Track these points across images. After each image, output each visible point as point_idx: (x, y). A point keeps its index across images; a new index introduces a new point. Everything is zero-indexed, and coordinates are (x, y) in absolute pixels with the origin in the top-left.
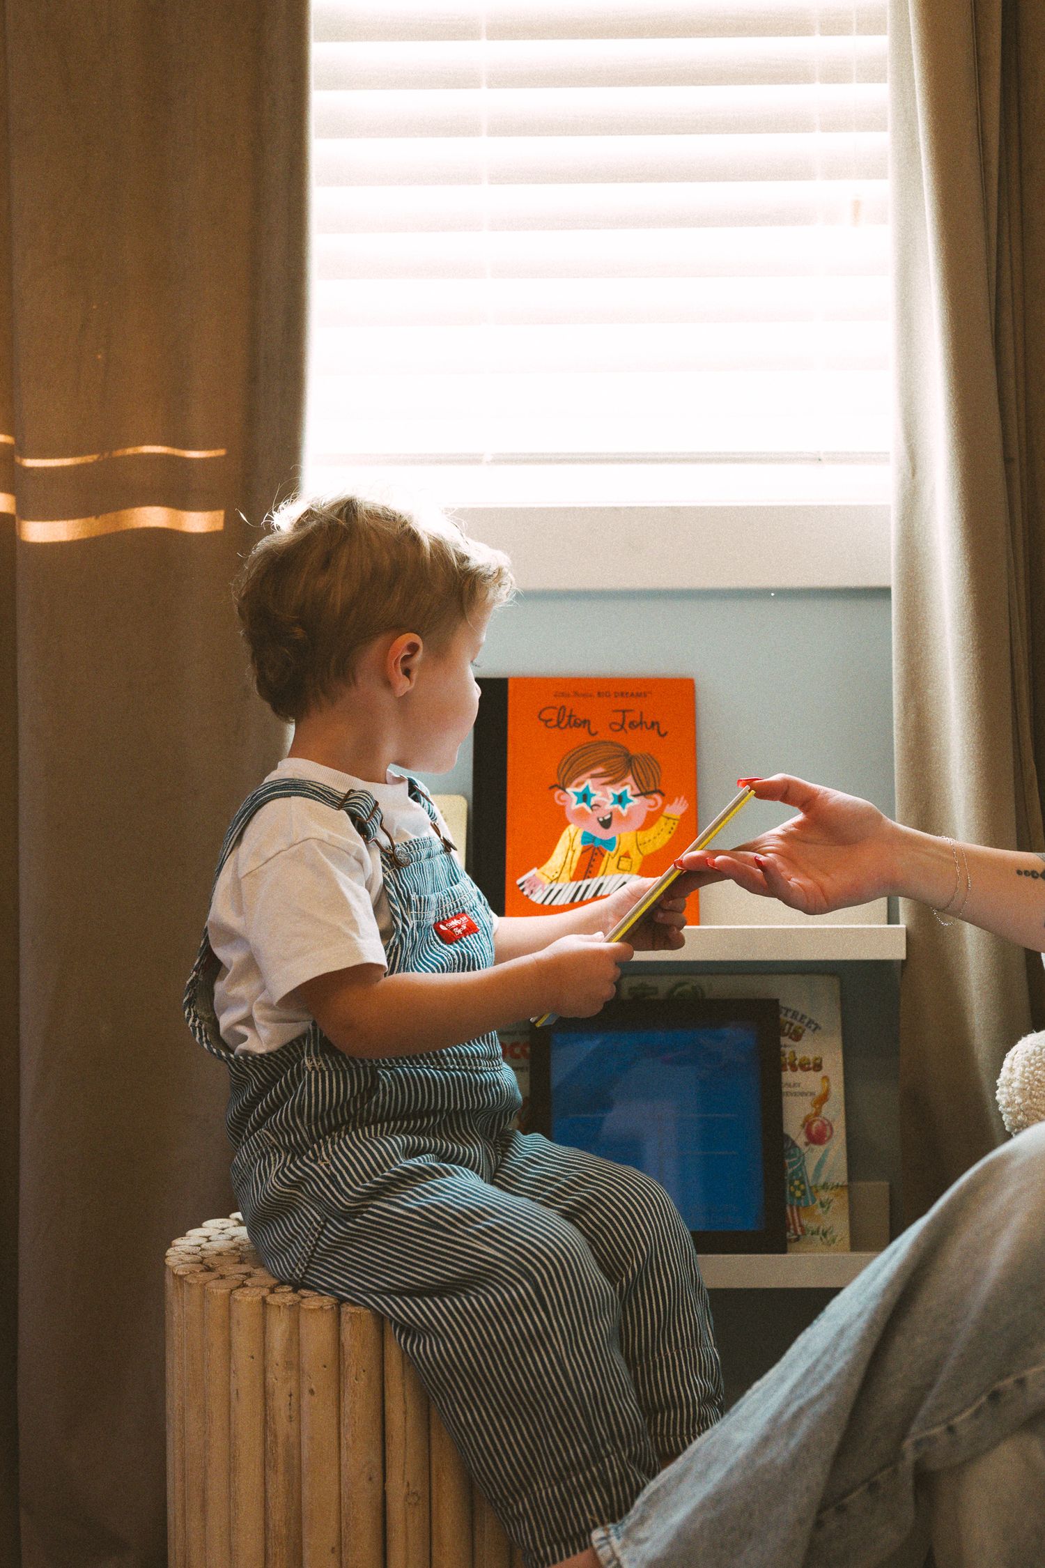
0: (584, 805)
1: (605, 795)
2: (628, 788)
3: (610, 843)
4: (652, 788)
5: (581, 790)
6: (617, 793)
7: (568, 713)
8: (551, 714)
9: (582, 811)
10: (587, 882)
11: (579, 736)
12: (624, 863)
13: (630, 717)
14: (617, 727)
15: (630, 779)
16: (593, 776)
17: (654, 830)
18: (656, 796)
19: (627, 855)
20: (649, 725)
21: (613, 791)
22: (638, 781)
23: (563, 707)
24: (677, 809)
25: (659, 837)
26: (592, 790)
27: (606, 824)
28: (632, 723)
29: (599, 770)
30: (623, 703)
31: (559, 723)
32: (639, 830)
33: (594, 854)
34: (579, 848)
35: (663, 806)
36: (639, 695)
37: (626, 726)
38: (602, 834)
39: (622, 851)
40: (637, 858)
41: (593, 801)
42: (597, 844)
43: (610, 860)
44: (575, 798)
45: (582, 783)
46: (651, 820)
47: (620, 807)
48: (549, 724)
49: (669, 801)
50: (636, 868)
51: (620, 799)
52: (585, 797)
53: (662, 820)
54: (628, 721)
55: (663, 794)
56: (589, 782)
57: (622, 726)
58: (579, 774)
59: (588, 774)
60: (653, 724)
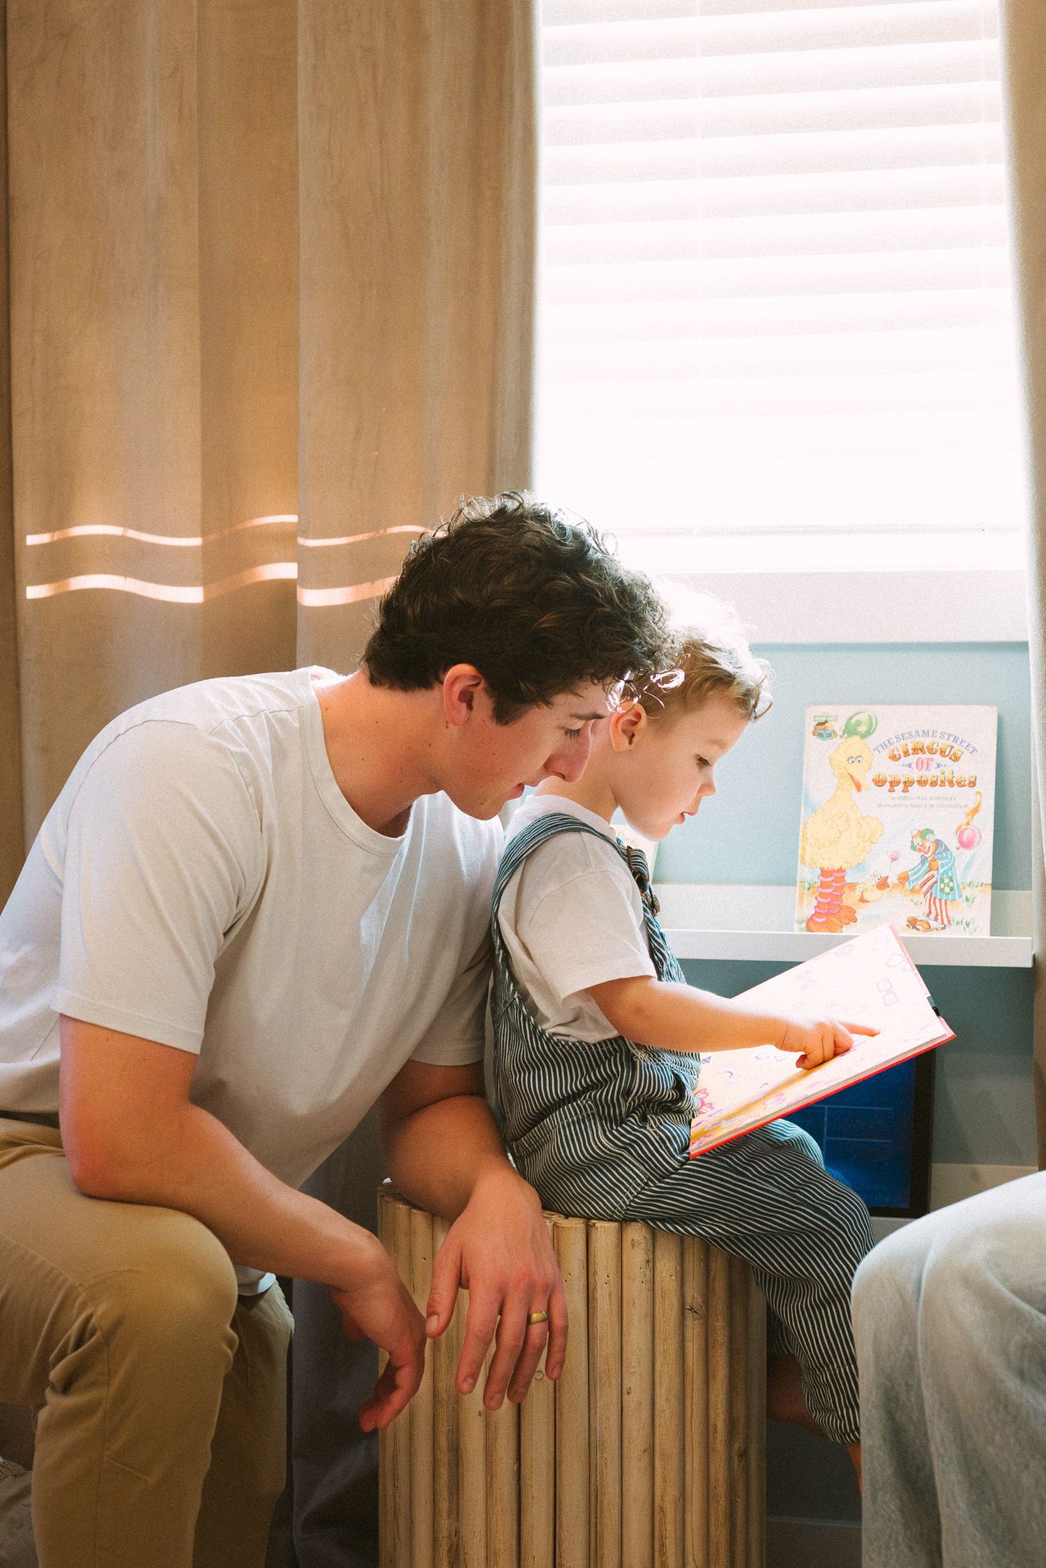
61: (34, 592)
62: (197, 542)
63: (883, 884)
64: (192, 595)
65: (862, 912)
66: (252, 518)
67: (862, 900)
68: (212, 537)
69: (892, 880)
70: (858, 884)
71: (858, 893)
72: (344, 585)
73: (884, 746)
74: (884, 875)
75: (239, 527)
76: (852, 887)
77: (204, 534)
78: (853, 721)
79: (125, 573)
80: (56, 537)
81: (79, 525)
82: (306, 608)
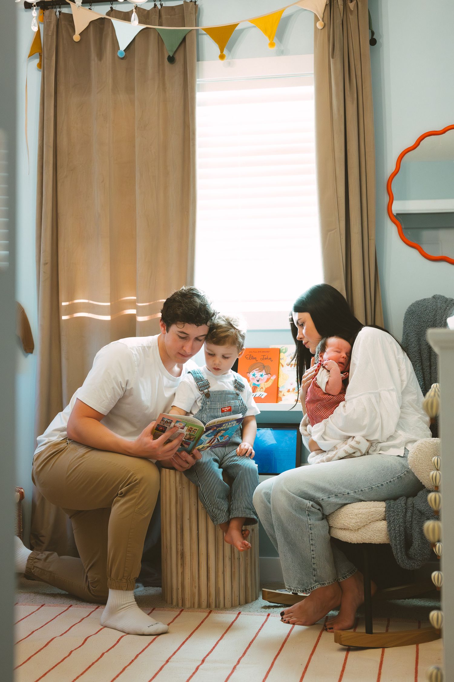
0: (254, 377)
1: (258, 374)
2: (263, 373)
3: (258, 385)
4: (268, 373)
5: (253, 373)
6: (261, 374)
7: (252, 356)
8: (248, 356)
9: (253, 378)
11: (254, 361)
12: (261, 390)
13: (265, 357)
14: (262, 359)
15: (264, 371)
16: (256, 370)
17: (268, 383)
18: (269, 375)
19: (262, 388)
20: (269, 358)
21: (261, 373)
22: (266, 372)
23: (251, 355)
24: (274, 378)
25: (270, 383)
26: (256, 373)
27: (258, 381)
28: (265, 358)
29: (258, 369)
30: (264, 354)
31: (250, 358)
32: (265, 382)
33: (255, 387)
34: (252, 386)
35: (271, 377)
36: (267, 352)
37: (264, 359)
38: (257, 383)
39: (261, 387)
40: (264, 389)
41: (256, 376)
42: (256, 386)
43: (258, 389)
44: (252, 375)
46: (268, 380)
47: (261, 377)
48: (248, 359)
49: (272, 376)
50: (264, 390)
51: (261, 375)
52: (254, 375)
53: (270, 380)
54: (264, 358)
55: (271, 374)
56: (255, 372)
57: (263, 359)
58: (253, 370)
59: (255, 370)
60: (270, 358)
61: (64, 317)
62: (109, 304)
63: (289, 391)
64: (108, 318)
65: (283, 398)
66: (123, 298)
67: (284, 395)
68: (113, 303)
69: (291, 390)
70: (282, 391)
71: (282, 393)
72: (148, 316)
73: (289, 355)
74: (289, 389)
75: (120, 300)
76: (281, 392)
77: (111, 302)
78: (282, 349)
79: (89, 312)
80: (70, 303)
81: (76, 300)
82: (138, 321)
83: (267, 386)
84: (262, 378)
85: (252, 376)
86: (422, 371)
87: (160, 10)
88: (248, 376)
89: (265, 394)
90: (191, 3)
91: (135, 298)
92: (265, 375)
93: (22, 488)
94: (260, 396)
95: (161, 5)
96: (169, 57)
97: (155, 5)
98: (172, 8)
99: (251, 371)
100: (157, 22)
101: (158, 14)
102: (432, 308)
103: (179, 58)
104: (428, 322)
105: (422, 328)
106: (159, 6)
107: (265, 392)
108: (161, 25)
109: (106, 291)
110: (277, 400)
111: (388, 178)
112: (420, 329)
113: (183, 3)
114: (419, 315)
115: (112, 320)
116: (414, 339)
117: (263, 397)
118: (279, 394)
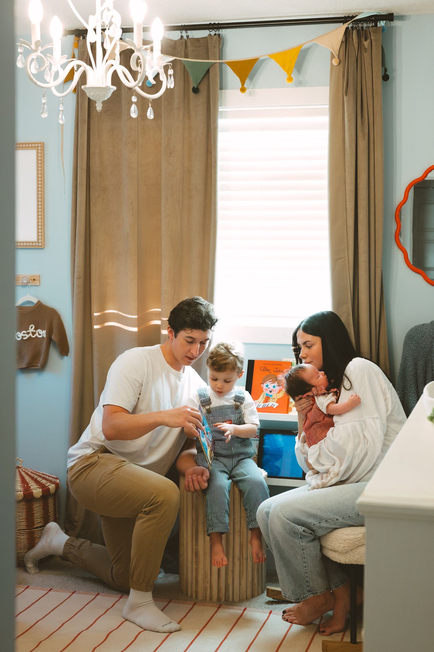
1: (271, 386)
2: (276, 384)
3: (271, 396)
4: (280, 384)
5: (266, 384)
6: (274, 385)
8: (262, 368)
9: (266, 389)
10: (266, 403)
11: (267, 373)
12: (273, 400)
15: (276, 382)
16: (269, 382)
17: (280, 394)
19: (274, 399)
20: (281, 371)
22: (278, 383)
23: (265, 367)
26: (269, 385)
27: (271, 392)
28: (278, 371)
29: (271, 380)
30: (277, 366)
31: (264, 370)
32: (277, 393)
33: (268, 398)
34: (265, 396)
35: (282, 389)
36: (280, 365)
38: (270, 394)
39: (273, 398)
40: (276, 400)
41: (269, 387)
42: (268, 396)
43: (270, 399)
45: (267, 383)
46: (280, 391)
47: (274, 388)
48: (262, 370)
50: (276, 401)
52: (267, 386)
53: (282, 391)
54: (277, 371)
56: (268, 383)
58: (267, 381)
61: (96, 327)
62: (136, 317)
64: (135, 329)
66: (149, 309)
68: (140, 316)
75: (146, 311)
77: (138, 315)
78: (293, 362)
79: (119, 323)
80: (101, 313)
81: (107, 310)
82: (162, 334)
83: (278, 397)
84: (274, 390)
85: (266, 387)
86: (417, 394)
87: (186, 41)
88: (262, 387)
89: (277, 405)
90: (215, 37)
91: (160, 310)
92: (277, 387)
93: (57, 479)
94: (272, 406)
95: (188, 37)
96: (194, 87)
97: (182, 37)
98: (198, 40)
99: (265, 383)
100: (183, 54)
101: (184, 46)
102: (429, 335)
103: (203, 88)
104: (425, 348)
105: (419, 353)
106: (185, 37)
107: (277, 402)
108: (186, 56)
109: (134, 305)
110: (287, 410)
111: (396, 208)
112: (418, 354)
113: (207, 36)
114: (417, 341)
115: (139, 331)
116: (411, 363)
117: (275, 407)
118: (289, 405)
